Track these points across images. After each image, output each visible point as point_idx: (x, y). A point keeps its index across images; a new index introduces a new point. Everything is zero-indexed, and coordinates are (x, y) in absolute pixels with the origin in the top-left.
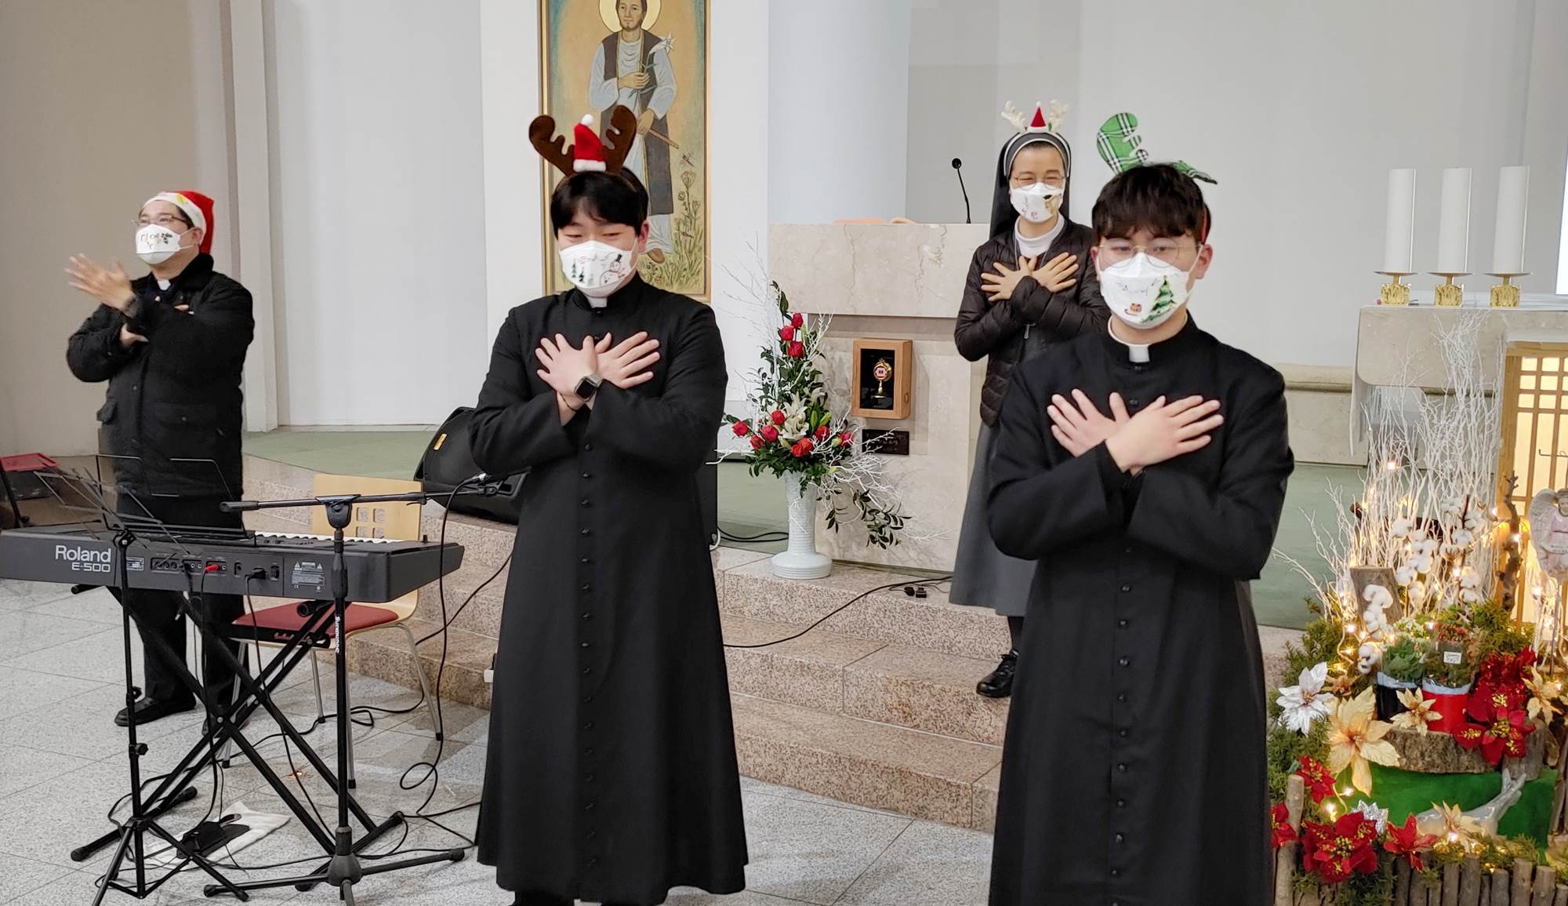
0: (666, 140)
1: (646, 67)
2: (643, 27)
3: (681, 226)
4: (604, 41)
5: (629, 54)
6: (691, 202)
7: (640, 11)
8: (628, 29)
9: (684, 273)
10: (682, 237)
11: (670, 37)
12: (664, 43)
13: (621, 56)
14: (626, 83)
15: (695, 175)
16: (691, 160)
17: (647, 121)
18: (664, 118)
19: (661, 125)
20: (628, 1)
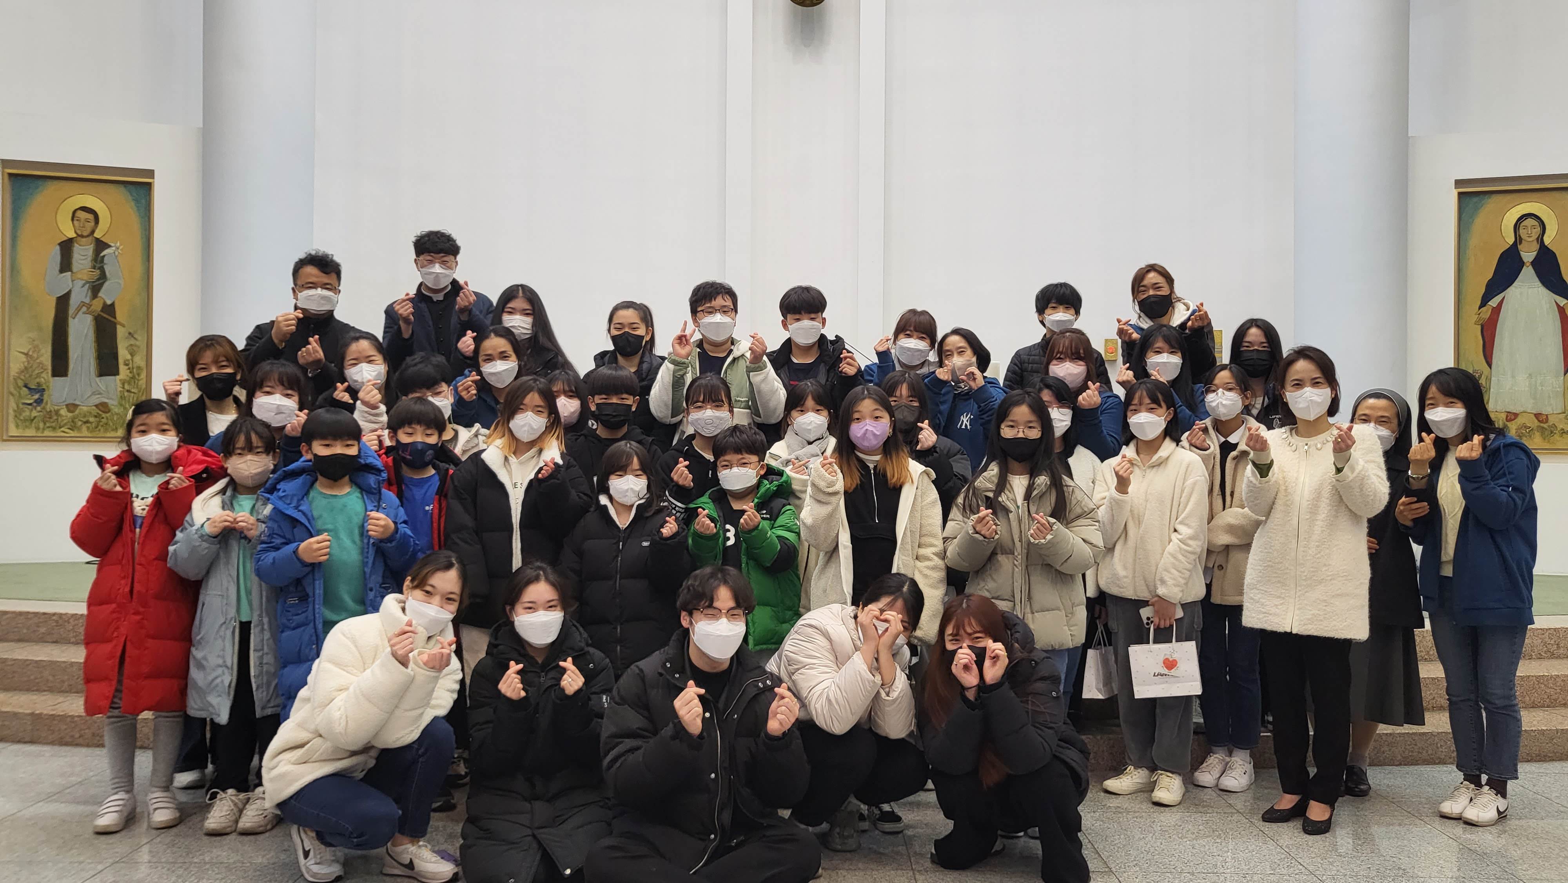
0: (113, 320)
1: (98, 265)
2: (95, 235)
4: (60, 244)
5: (82, 255)
6: (135, 366)
7: (93, 224)
8: (82, 236)
12: (114, 248)
13: (76, 256)
14: (80, 276)
15: (139, 347)
16: (136, 336)
17: (97, 305)
18: (113, 305)
19: (110, 309)
20: (82, 215)
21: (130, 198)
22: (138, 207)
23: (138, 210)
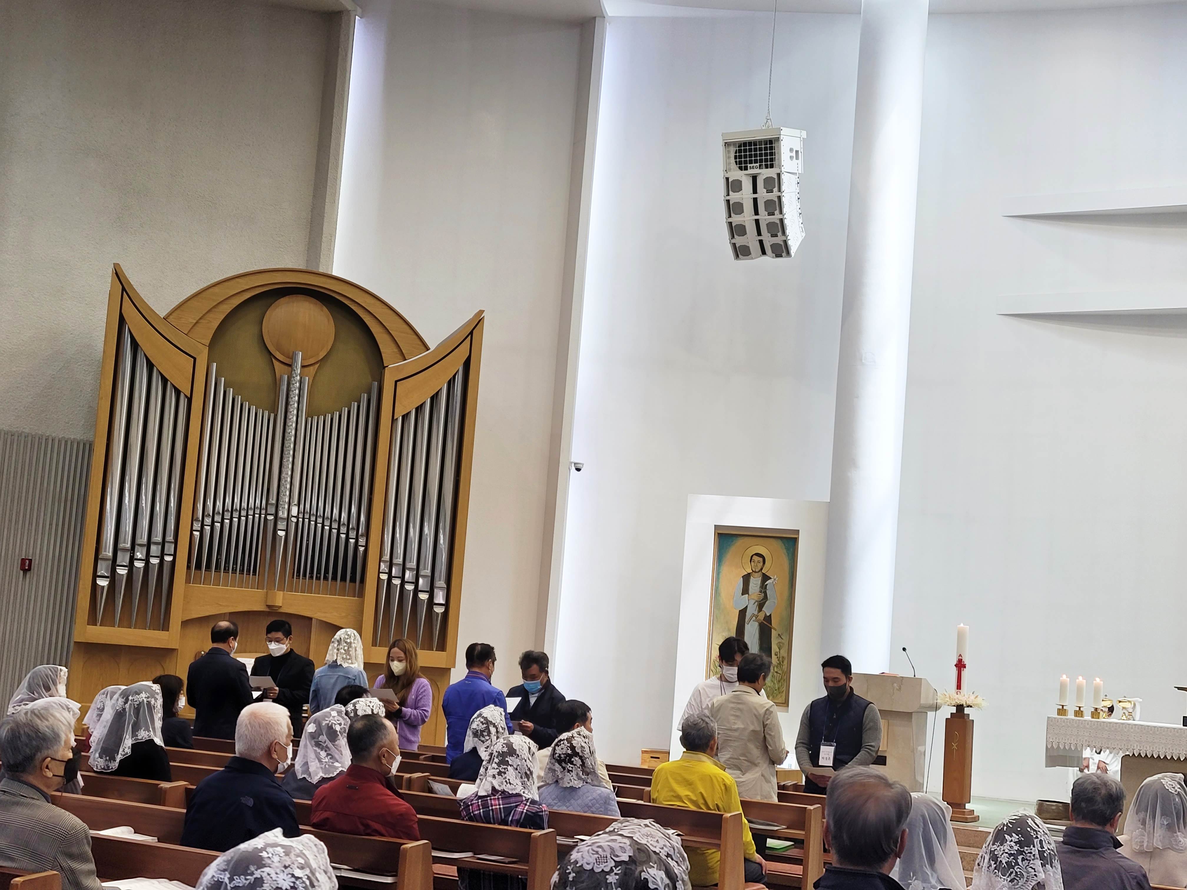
0: (770, 625)
1: (763, 591)
2: (763, 571)
3: (775, 668)
4: (743, 577)
5: (755, 583)
6: (781, 657)
7: (762, 564)
8: (755, 572)
9: (775, 692)
10: (775, 674)
11: (775, 577)
12: (773, 580)
13: (751, 585)
14: (753, 597)
15: (783, 644)
16: (782, 637)
17: (761, 616)
18: (770, 615)
19: (768, 618)
20: (756, 558)
21: (784, 547)
22: (788, 553)
23: (788, 555)
